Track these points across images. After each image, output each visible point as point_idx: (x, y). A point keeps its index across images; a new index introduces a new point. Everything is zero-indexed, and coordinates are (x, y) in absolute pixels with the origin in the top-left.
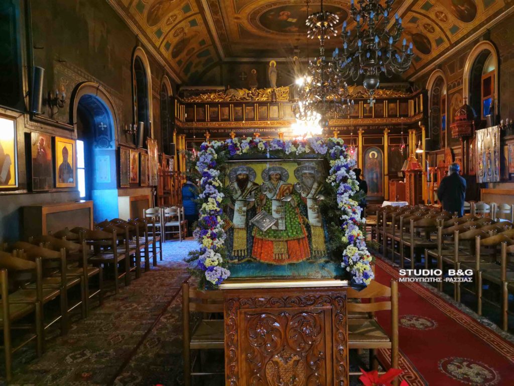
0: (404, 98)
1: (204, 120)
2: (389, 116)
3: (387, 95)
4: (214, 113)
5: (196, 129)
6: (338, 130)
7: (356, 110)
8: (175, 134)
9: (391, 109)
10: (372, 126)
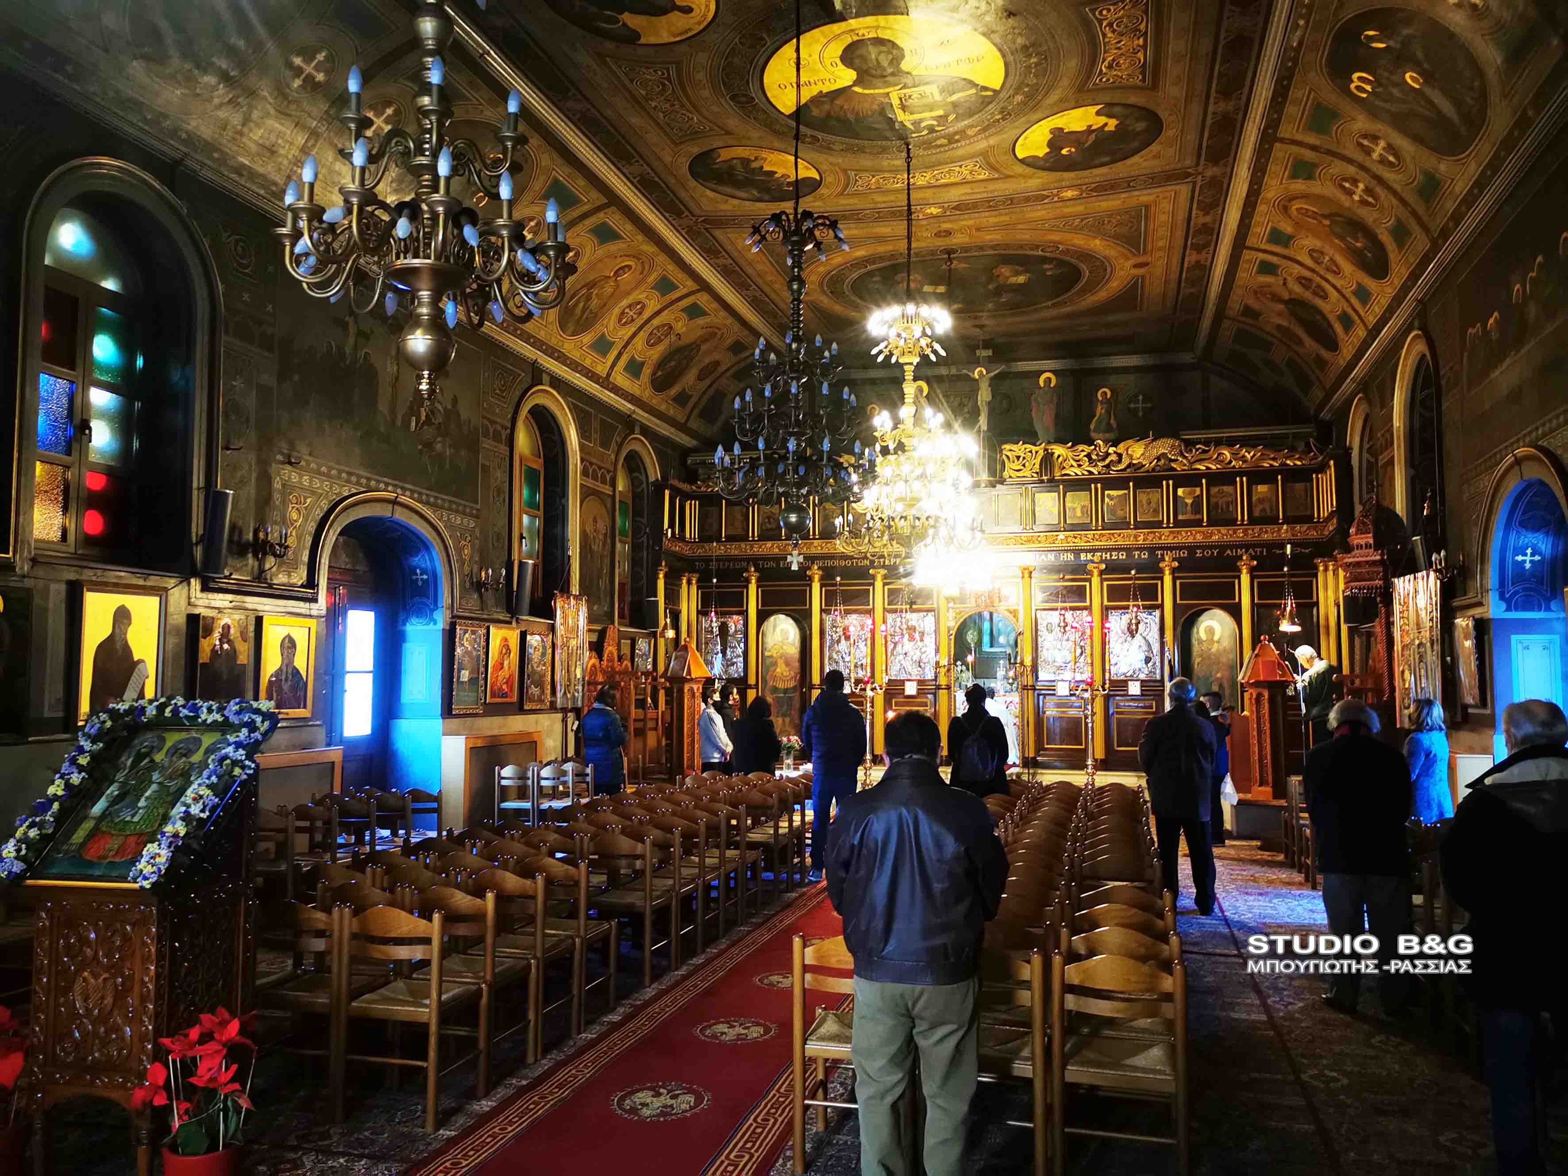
0: (1295, 471)
1: (744, 538)
2: (1253, 521)
3: (1245, 461)
4: (769, 518)
5: (719, 559)
6: (1102, 561)
7: (1153, 505)
8: (661, 576)
9: (1261, 501)
10: (1203, 547)
